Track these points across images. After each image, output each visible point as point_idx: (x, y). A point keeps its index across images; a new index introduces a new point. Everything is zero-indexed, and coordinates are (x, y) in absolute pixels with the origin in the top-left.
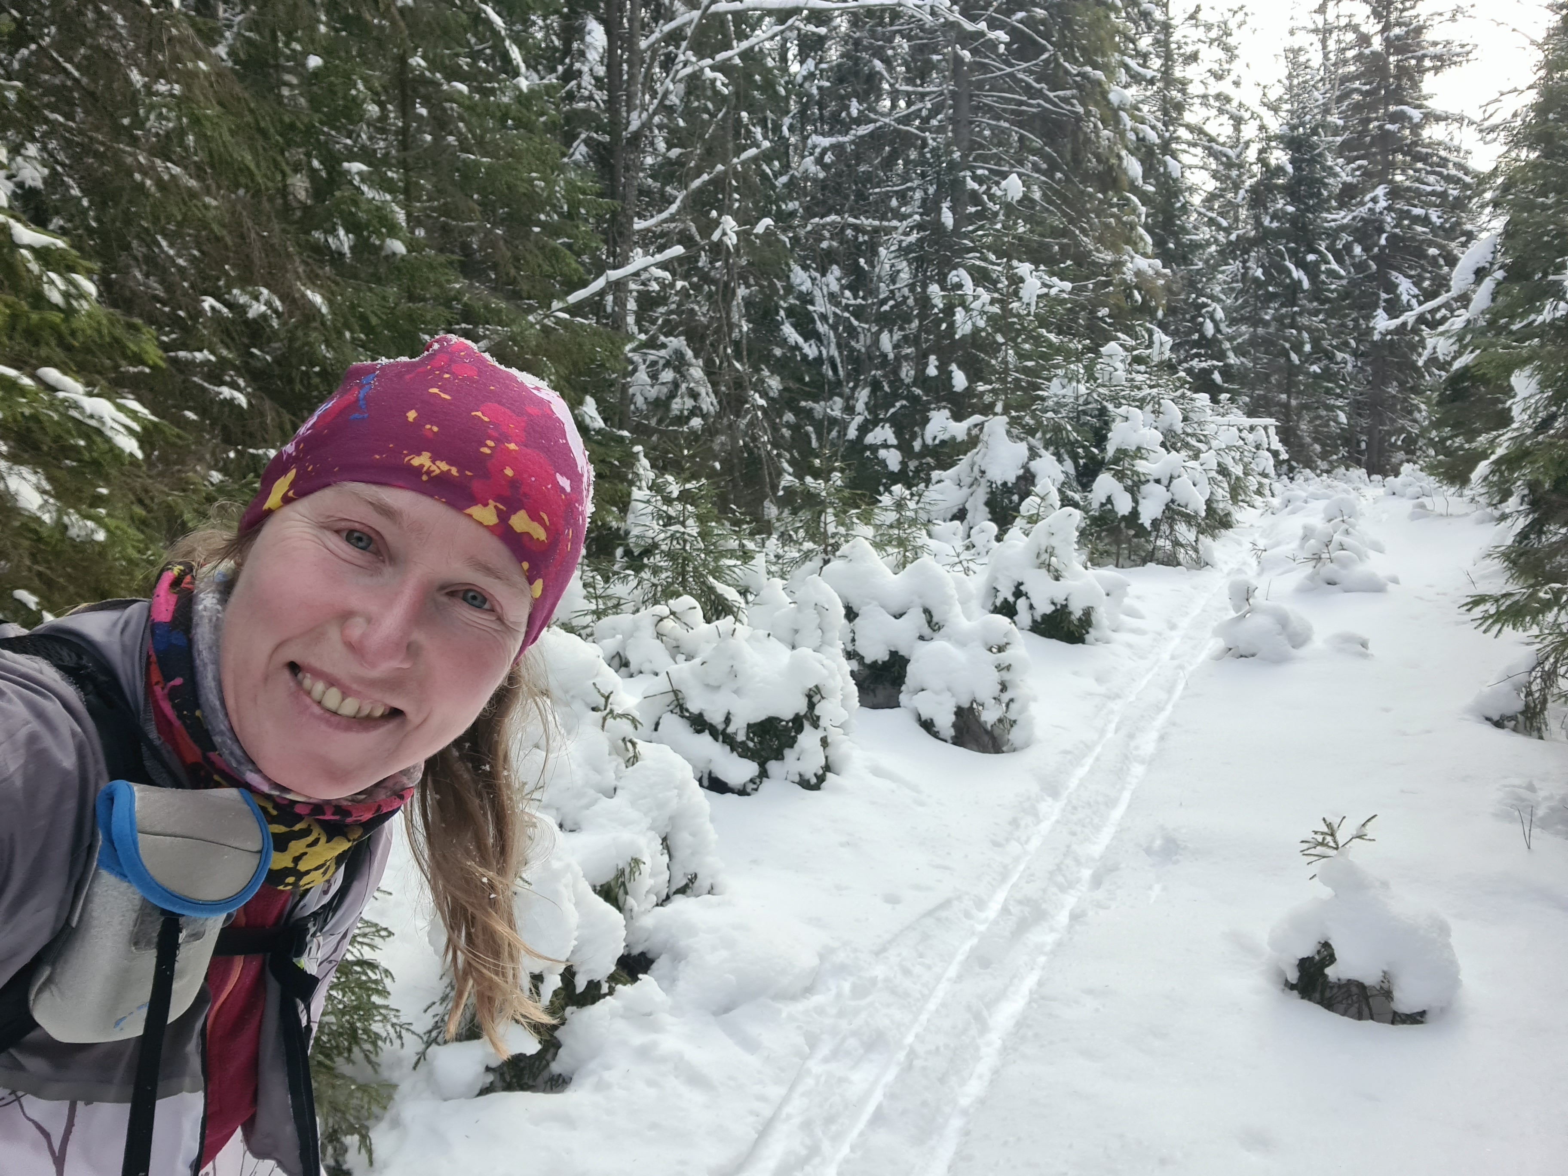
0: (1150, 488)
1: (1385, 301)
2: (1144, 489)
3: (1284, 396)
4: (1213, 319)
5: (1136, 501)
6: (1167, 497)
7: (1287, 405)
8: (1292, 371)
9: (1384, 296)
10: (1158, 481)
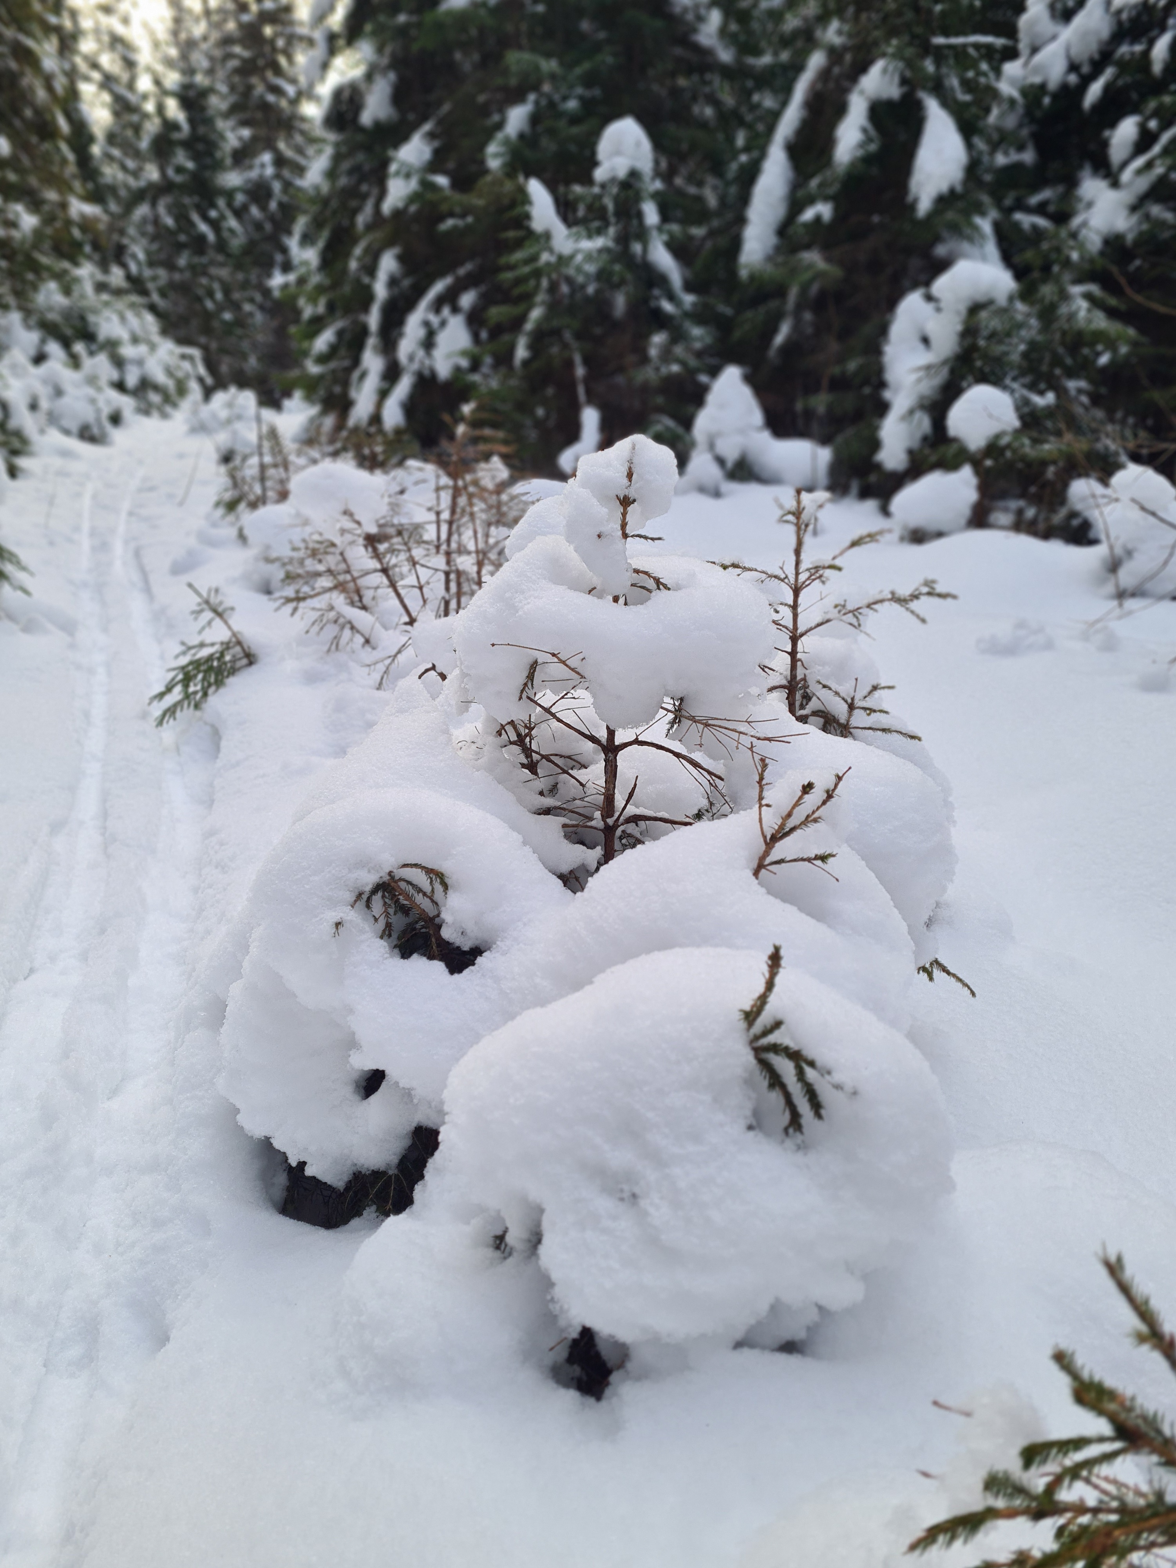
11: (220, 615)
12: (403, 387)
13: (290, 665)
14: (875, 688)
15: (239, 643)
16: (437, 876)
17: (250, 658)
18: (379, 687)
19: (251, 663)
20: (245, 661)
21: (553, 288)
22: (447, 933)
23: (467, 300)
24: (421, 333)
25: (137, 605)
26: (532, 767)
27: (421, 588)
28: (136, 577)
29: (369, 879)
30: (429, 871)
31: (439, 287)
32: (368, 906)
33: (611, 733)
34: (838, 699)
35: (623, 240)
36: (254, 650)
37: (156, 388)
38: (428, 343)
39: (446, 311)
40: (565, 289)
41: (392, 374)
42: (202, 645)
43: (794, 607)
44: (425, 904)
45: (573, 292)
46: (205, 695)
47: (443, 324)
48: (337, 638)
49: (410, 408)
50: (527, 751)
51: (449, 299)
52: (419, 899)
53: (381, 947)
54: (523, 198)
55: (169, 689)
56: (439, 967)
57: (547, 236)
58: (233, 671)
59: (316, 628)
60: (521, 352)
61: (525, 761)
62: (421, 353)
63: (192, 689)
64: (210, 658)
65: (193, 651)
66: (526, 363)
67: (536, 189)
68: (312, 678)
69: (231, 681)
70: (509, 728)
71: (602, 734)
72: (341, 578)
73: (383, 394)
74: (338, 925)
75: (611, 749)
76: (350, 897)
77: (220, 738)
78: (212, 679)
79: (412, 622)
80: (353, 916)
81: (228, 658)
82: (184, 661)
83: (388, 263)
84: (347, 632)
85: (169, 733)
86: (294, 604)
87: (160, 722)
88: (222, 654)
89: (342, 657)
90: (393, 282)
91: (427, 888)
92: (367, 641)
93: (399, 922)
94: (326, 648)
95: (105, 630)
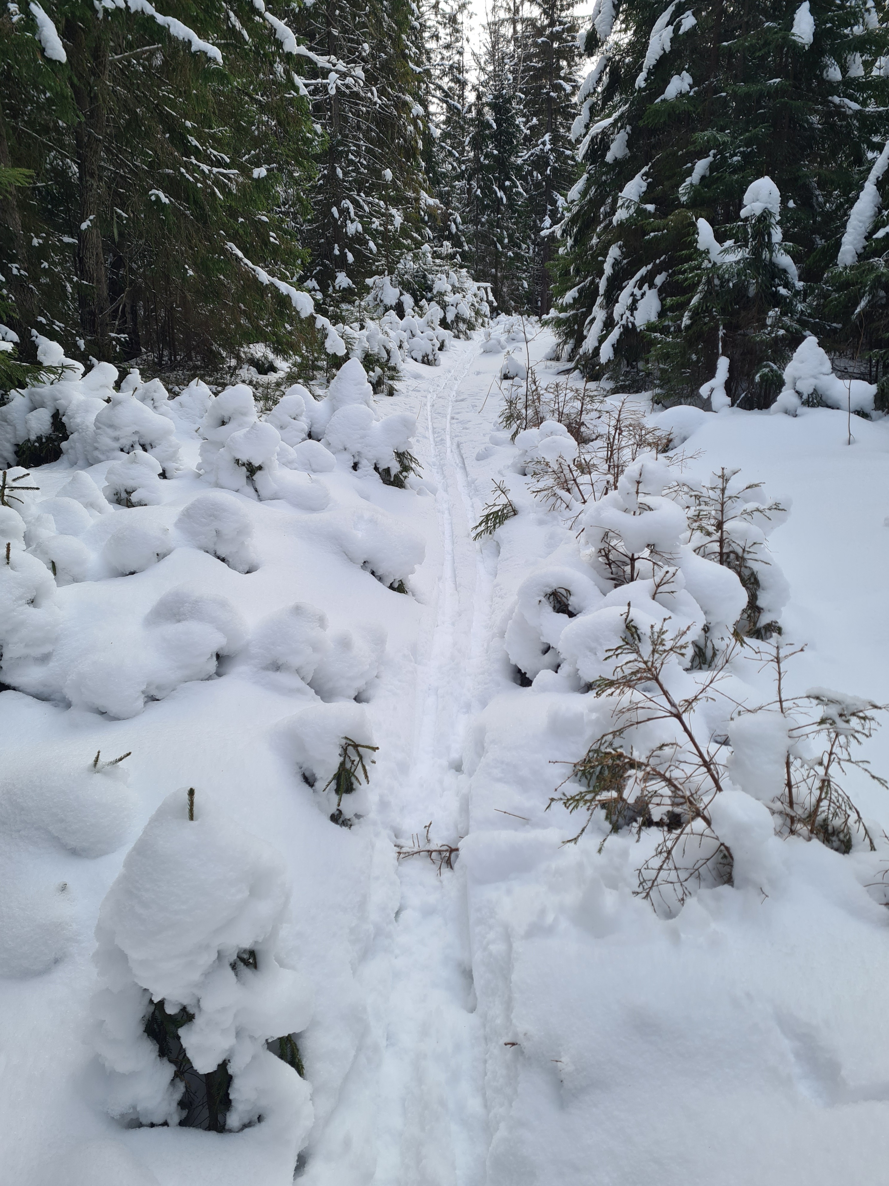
0: (449, 308)
1: (550, 210)
2: (448, 308)
3: (493, 270)
4: (455, 223)
5: (445, 313)
6: (456, 312)
7: (495, 276)
8: (498, 255)
9: (549, 207)
10: (452, 305)
11: (504, 493)
12: (615, 334)
13: (532, 516)
14: (755, 543)
15: (511, 505)
16: (568, 591)
17: (515, 512)
18: (571, 529)
19: (515, 514)
20: (513, 513)
21: (709, 282)
22: (570, 608)
23: (659, 280)
24: (630, 301)
25: (459, 476)
26: (609, 564)
27: (592, 485)
28: (458, 460)
29: (549, 591)
30: (566, 590)
31: (643, 271)
32: (549, 598)
33: (633, 555)
34: (738, 547)
35: (756, 252)
36: (517, 508)
37: (464, 321)
38: (633, 308)
39: (646, 287)
40: (717, 282)
41: (609, 324)
42: (495, 505)
43: (722, 511)
44: (565, 600)
45: (722, 286)
46: (494, 528)
47: (643, 295)
48: (554, 505)
49: (617, 348)
50: (608, 559)
51: (648, 280)
52: (563, 598)
53: (550, 609)
54: (693, 228)
55: (480, 524)
56: (566, 616)
57: (707, 252)
58: (507, 517)
59: (545, 499)
60: (686, 321)
61: (607, 562)
62: (628, 313)
63: (489, 525)
64: (497, 512)
65: (491, 508)
66: (688, 327)
67: (703, 225)
68: (541, 522)
69: (506, 522)
70: (602, 551)
71: (630, 555)
72: (559, 475)
73: (602, 340)
74: (540, 601)
75: (633, 560)
76: (543, 594)
77: (500, 548)
78: (498, 521)
79: (585, 502)
80: (543, 599)
81: (505, 511)
82: (486, 512)
83: (614, 252)
84: (559, 500)
85: (477, 544)
86: (536, 494)
87: (475, 539)
88: (503, 509)
89: (555, 513)
90: (616, 263)
91: (566, 595)
92: (568, 506)
93: (558, 606)
94: (549, 509)
95: (446, 491)
